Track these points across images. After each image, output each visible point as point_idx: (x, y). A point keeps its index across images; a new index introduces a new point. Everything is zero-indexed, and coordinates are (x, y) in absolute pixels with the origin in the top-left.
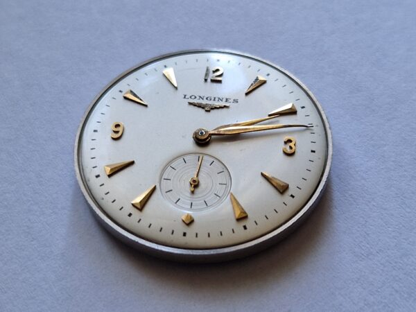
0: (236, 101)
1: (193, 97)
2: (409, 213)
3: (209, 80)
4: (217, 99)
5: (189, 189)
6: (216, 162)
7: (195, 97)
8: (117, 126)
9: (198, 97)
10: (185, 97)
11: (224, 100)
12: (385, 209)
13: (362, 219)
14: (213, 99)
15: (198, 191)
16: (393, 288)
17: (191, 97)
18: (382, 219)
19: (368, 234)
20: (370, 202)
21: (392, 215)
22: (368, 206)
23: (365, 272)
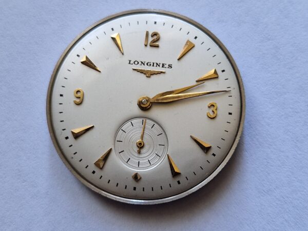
0: (170, 66)
1: (136, 63)
2: (300, 155)
3: (148, 45)
4: (155, 65)
5: (136, 149)
6: (156, 125)
7: (138, 63)
8: (78, 91)
9: (140, 63)
10: (130, 63)
11: (161, 65)
12: (283, 152)
13: (265, 161)
14: (152, 64)
15: (143, 151)
16: (284, 218)
17: (134, 62)
18: (279, 160)
19: (269, 174)
20: (271, 145)
21: (288, 157)
22: (269, 148)
23: (265, 206)
